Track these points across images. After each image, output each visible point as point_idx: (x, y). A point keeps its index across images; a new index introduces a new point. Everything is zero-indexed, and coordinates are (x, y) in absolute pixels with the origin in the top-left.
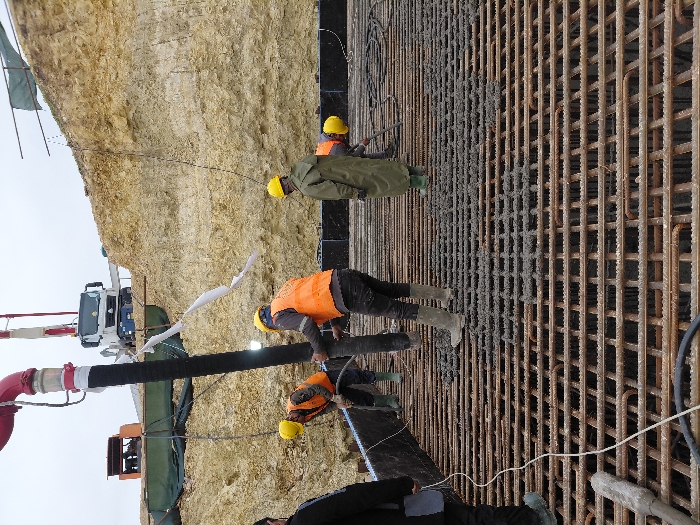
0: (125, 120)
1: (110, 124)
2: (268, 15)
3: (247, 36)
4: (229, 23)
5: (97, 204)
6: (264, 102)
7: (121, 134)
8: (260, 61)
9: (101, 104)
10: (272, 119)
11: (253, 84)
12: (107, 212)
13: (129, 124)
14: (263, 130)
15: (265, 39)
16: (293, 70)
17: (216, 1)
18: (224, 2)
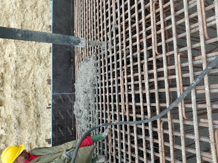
16: (27, 64)
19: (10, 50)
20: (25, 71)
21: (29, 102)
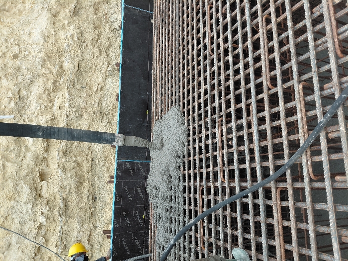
2: (61, 67)
3: (37, 84)
4: (19, 69)
8: (47, 108)
10: (53, 166)
14: (43, 177)
15: (56, 89)
16: (83, 120)
17: (7, 47)
18: (16, 49)
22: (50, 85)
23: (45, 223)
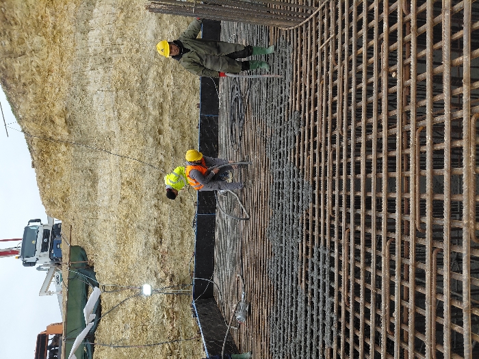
0: (63, 119)
1: (53, 122)
3: (152, 70)
4: (140, 60)
5: (40, 175)
6: (161, 114)
7: (60, 128)
8: (160, 87)
9: (47, 108)
10: (166, 125)
11: (154, 102)
12: (47, 180)
13: (66, 122)
14: (160, 132)
15: (164, 72)
16: (183, 94)
17: (132, 45)
18: (137, 45)
19: (168, 81)
20: (181, 102)
21: (184, 133)
22: (160, 70)
23: (163, 160)
